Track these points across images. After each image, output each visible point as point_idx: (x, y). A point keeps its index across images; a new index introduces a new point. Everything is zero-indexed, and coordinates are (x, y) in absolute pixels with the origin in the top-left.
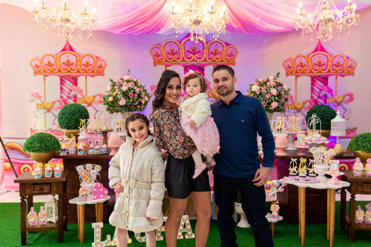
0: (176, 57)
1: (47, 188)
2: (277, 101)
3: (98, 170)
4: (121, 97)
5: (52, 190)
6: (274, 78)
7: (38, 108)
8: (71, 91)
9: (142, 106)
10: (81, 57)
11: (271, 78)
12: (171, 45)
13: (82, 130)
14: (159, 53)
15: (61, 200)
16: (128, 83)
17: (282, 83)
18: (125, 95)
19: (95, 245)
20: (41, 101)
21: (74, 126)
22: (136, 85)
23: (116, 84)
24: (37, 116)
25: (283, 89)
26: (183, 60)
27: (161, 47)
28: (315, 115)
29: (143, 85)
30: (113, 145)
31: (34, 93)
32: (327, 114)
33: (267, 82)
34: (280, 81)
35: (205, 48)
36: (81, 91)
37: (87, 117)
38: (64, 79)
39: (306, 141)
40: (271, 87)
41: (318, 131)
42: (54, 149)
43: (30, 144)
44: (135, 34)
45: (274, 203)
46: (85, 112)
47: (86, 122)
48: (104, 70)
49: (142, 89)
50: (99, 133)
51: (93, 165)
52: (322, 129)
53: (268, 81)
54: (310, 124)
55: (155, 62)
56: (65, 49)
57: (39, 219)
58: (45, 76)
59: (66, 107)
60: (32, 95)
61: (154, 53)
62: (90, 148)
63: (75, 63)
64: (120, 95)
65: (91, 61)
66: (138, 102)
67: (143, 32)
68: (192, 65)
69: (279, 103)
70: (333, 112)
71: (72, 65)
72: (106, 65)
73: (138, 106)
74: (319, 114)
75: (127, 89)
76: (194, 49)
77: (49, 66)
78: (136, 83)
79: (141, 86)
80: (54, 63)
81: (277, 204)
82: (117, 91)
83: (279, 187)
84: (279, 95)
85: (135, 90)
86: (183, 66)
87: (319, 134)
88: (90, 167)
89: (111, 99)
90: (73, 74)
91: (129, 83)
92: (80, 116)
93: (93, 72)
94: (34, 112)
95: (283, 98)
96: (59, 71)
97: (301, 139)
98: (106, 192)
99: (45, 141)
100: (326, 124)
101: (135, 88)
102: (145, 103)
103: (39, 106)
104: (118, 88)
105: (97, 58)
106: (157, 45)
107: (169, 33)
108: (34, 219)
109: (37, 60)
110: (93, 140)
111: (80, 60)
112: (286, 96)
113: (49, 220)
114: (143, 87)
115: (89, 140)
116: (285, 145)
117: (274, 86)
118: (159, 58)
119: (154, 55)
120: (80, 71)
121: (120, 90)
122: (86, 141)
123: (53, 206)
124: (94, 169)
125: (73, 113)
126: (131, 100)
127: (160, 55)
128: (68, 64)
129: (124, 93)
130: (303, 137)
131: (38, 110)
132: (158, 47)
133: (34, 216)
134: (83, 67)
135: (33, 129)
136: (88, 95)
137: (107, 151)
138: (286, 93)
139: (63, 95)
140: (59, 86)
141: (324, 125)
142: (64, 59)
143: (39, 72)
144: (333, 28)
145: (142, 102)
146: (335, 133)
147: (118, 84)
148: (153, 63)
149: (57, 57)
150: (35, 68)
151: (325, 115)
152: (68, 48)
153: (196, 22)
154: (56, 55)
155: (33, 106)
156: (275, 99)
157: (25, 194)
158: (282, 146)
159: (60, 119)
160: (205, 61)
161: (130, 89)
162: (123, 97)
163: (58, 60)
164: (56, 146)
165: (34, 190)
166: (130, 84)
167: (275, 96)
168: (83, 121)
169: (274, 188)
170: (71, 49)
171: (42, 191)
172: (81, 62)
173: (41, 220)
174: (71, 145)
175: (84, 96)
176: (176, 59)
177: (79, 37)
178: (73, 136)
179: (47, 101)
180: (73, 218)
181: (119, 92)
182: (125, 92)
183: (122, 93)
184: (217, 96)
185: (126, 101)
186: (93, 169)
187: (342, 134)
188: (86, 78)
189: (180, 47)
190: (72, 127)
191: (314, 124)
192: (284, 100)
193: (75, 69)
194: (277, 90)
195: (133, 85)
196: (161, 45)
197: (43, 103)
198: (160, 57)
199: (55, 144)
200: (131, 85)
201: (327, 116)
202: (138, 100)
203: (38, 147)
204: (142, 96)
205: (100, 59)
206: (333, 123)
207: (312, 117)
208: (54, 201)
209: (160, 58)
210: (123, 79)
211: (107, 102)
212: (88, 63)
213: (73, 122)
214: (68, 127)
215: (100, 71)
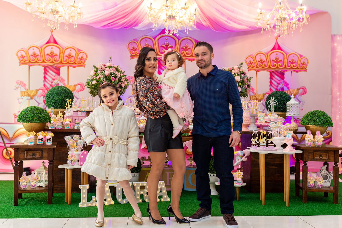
1: (39, 154)
2: (240, 87)
4: (103, 81)
5: (43, 156)
6: (238, 67)
7: (22, 96)
8: (54, 80)
9: (122, 89)
10: (64, 49)
11: (235, 67)
12: (146, 41)
13: (68, 109)
14: (136, 47)
15: (51, 165)
16: (110, 68)
17: (245, 72)
18: (107, 79)
19: (81, 204)
20: (25, 89)
21: (60, 105)
22: (117, 71)
23: (99, 70)
24: (21, 102)
25: (246, 77)
27: (138, 43)
28: (273, 99)
29: (123, 71)
31: (19, 81)
32: (283, 98)
33: (232, 71)
34: (243, 70)
35: (177, 44)
36: (63, 80)
37: (71, 97)
38: (47, 69)
39: (266, 120)
40: (236, 74)
41: (275, 113)
42: (46, 120)
43: (24, 115)
44: (115, 29)
46: (70, 93)
47: (72, 101)
48: (85, 62)
49: (123, 74)
50: (84, 112)
51: (79, 136)
52: (279, 111)
53: (233, 69)
54: (269, 106)
55: (132, 55)
56: (49, 42)
57: (30, 183)
58: (30, 66)
59: (53, 89)
60: (17, 83)
61: (131, 47)
62: (76, 124)
63: (58, 54)
64: (103, 79)
65: (73, 53)
66: (119, 85)
67: (123, 27)
69: (243, 88)
70: (288, 97)
71: (55, 56)
72: (87, 57)
74: (277, 98)
75: (109, 74)
76: (167, 45)
77: (34, 57)
78: (117, 69)
79: (122, 72)
80: (39, 54)
82: (100, 75)
84: (243, 82)
85: (116, 74)
87: (277, 115)
88: (77, 137)
89: (94, 82)
90: (56, 64)
92: (66, 96)
93: (75, 63)
94: (18, 99)
95: (245, 84)
96: (43, 62)
97: (261, 117)
99: (38, 112)
100: (283, 107)
101: (117, 73)
102: (125, 86)
103: (23, 93)
104: (101, 73)
105: (79, 50)
106: (134, 40)
107: (145, 29)
108: (26, 182)
109: (23, 51)
110: (78, 117)
111: (63, 52)
112: (248, 83)
113: (39, 184)
114: (123, 73)
115: (74, 118)
116: (248, 122)
117: (238, 74)
119: (131, 49)
120: (63, 62)
121: (103, 75)
122: (72, 118)
123: (42, 172)
124: (81, 139)
125: (60, 94)
127: (136, 49)
128: (52, 55)
129: (106, 77)
130: (263, 116)
131: (22, 97)
132: (135, 42)
133: (26, 180)
134: (66, 58)
135: (16, 114)
136: (70, 84)
138: (248, 80)
139: (46, 84)
140: (43, 75)
141: (281, 108)
142: (48, 50)
143: (24, 62)
144: (288, 27)
145: (122, 86)
146: (290, 114)
147: (101, 69)
148: (130, 56)
149: (41, 49)
150: (20, 58)
151: (282, 99)
152: (52, 41)
153: (171, 17)
154: (41, 47)
155: (18, 93)
156: (239, 85)
157: (19, 159)
158: (246, 122)
159: (47, 99)
161: (111, 74)
162: (105, 81)
163: (43, 51)
164: (47, 118)
165: (27, 156)
167: (238, 82)
168: (69, 101)
169: (239, 158)
170: (55, 42)
171: (34, 156)
172: (64, 54)
173: (32, 183)
174: (58, 121)
175: (66, 85)
177: (65, 28)
178: (60, 113)
179: (31, 89)
180: (58, 187)
181: (102, 76)
182: (108, 76)
183: (105, 77)
187: (296, 114)
188: (68, 68)
189: (154, 42)
190: (59, 106)
191: (272, 106)
192: (247, 86)
193: (58, 60)
194: (241, 77)
195: (114, 70)
196: (137, 41)
197: (27, 91)
198: (136, 51)
199: (46, 116)
200: (112, 70)
201: (283, 100)
203: (32, 118)
204: (123, 80)
205: (81, 51)
206: (289, 105)
207: (271, 100)
208: (43, 167)
210: (105, 66)
211: (91, 85)
212: (71, 55)
213: (60, 102)
214: (55, 106)
215: (82, 62)
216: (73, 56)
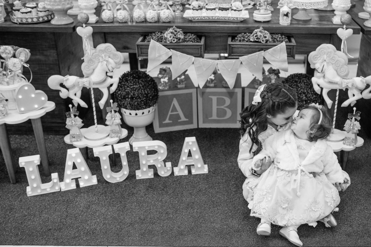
3: (23, 59)
30: (53, 5)
45: (352, 119)
51: (13, 47)
81: (356, 120)
83: (364, 90)
98: (43, 99)
124: (16, 55)
137: (47, 16)
169: (356, 92)
186: (14, 56)
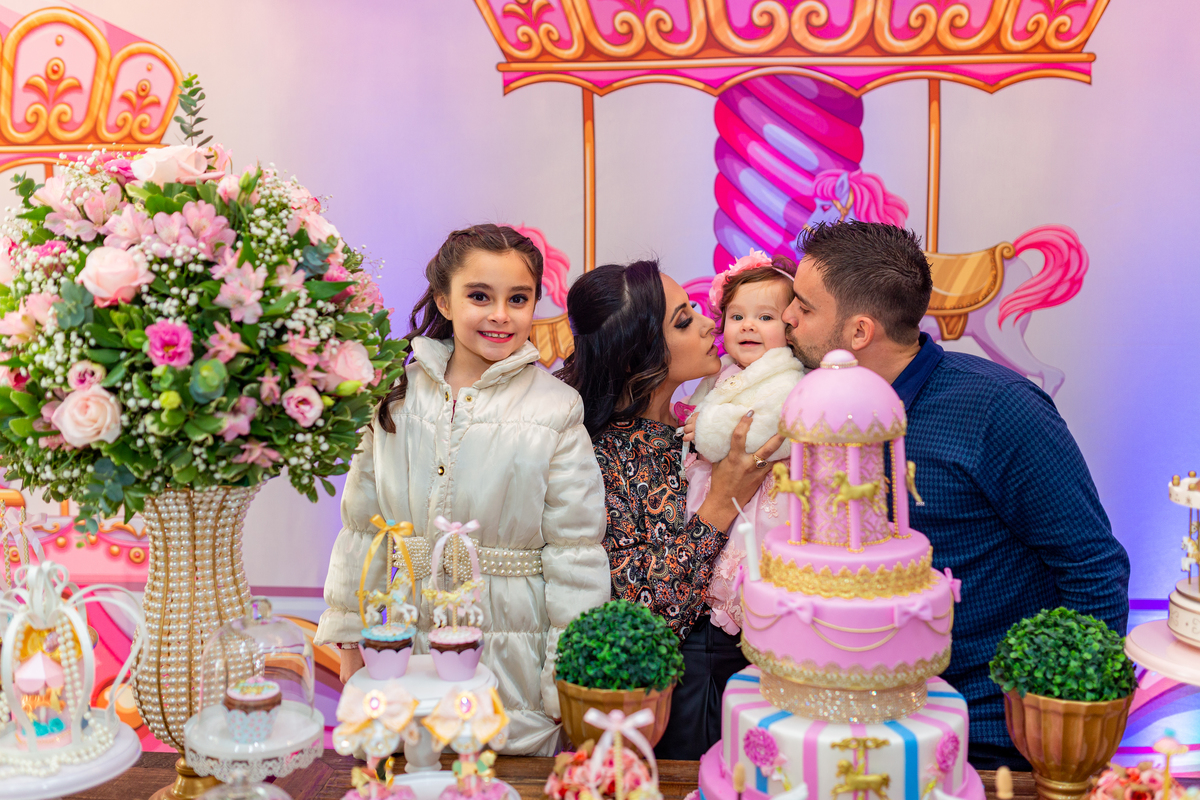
0: (659, 21)
4: (66, 365)
16: (156, 211)
23: (57, 230)
26: (712, 43)
55: (509, 58)
64: (60, 344)
66: (251, 407)
68: (772, 78)
73: (256, 452)
75: (143, 281)
85: (219, 283)
86: (711, 84)
91: (160, 216)
101: (225, 264)
118: (540, 38)
126: (169, 399)
129: (94, 318)
145: (292, 410)
147: (71, 228)
160: (868, 49)
162: (80, 367)
166: (171, 225)
176: (657, 41)
182: (115, 306)
184: (949, 304)
185: (124, 408)
195: (207, 232)
198: (543, 27)
202: (256, 395)
204: (296, 346)
209: (549, 33)
215: (142, 129)
216: (77, 88)
